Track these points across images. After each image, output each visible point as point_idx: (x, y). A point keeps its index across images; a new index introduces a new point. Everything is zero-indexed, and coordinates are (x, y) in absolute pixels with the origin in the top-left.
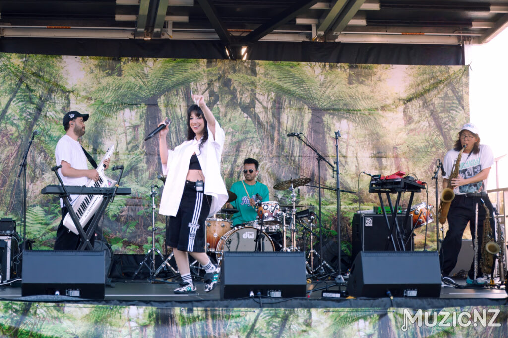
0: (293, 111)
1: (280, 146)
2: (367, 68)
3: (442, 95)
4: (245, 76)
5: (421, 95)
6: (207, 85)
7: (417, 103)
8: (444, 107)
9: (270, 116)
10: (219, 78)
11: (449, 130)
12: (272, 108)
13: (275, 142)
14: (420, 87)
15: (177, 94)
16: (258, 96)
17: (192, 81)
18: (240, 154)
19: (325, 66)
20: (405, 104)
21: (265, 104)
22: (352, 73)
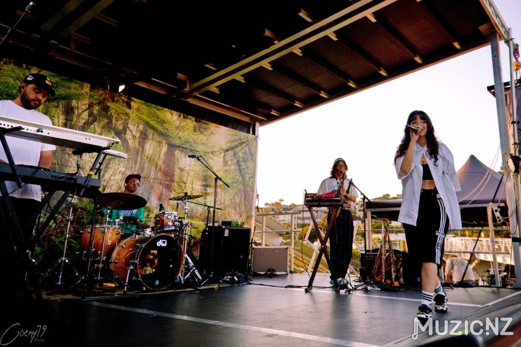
0: (155, 143)
1: (140, 168)
2: (205, 123)
3: (243, 151)
4: (121, 107)
5: (233, 148)
6: (87, 106)
7: (231, 153)
8: (244, 159)
9: (137, 144)
10: (99, 103)
11: (245, 174)
12: (139, 137)
13: (138, 165)
14: (233, 143)
15: (57, 107)
16: (129, 125)
17: (73, 99)
18: (109, 170)
19: (180, 115)
20: (224, 152)
21: (134, 133)
22: (197, 124)
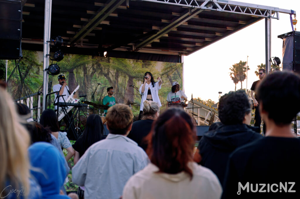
0: (122, 77)
1: (117, 90)
2: (148, 62)
3: (173, 73)
4: (105, 63)
5: (167, 73)
6: (92, 66)
7: (165, 76)
8: (174, 78)
9: (114, 79)
10: (96, 63)
12: (115, 76)
13: (116, 88)
14: (166, 70)
15: (81, 69)
16: (110, 71)
17: (86, 64)
18: (104, 92)
19: (134, 61)
20: (161, 76)
21: (113, 74)
22: (144, 64)
